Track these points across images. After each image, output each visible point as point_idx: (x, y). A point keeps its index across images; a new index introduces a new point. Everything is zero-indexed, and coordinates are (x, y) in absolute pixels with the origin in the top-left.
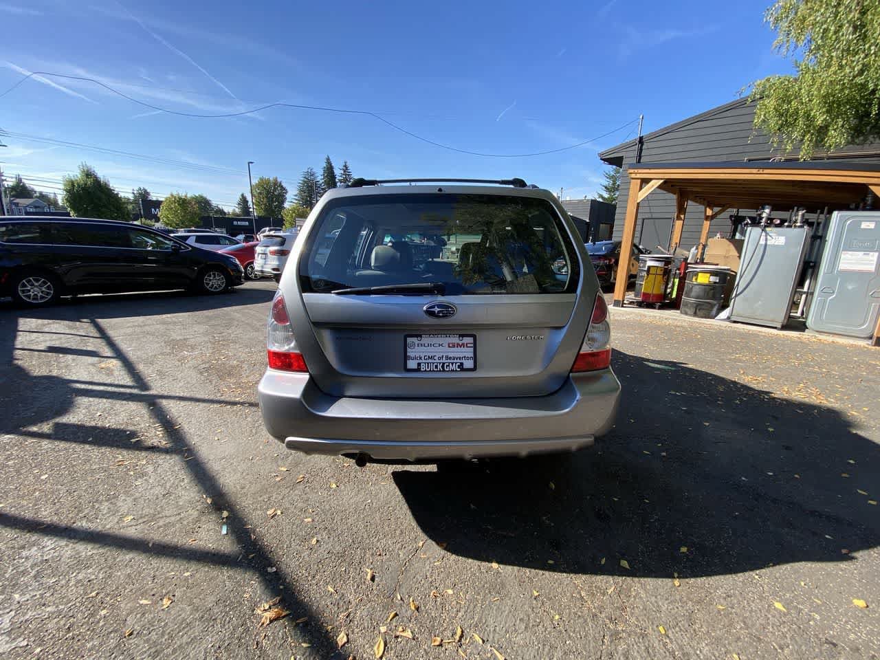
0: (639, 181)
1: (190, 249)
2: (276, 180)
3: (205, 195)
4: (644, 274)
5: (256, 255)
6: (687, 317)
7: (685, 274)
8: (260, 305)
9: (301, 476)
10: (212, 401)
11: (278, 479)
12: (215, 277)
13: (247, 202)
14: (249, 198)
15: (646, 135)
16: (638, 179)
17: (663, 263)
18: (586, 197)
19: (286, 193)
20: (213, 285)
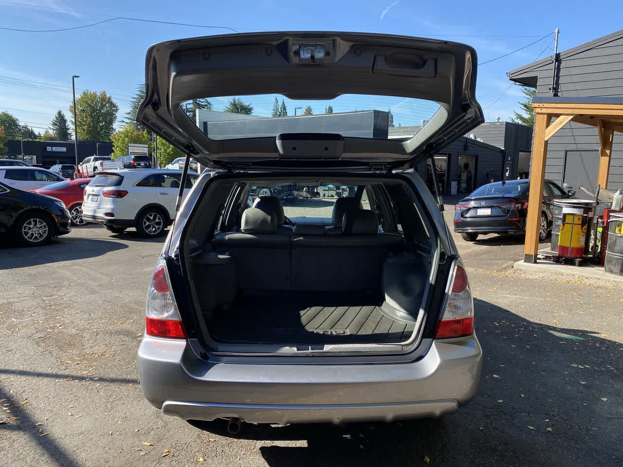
0: (546, 116)
1: (8, 191)
2: (104, 94)
3: (10, 113)
4: (560, 223)
5: (85, 197)
6: (611, 275)
7: (608, 223)
8: (92, 259)
9: (166, 450)
10: (57, 376)
11: (142, 453)
12: (35, 224)
13: (65, 121)
14: (69, 117)
15: (562, 53)
16: (544, 114)
17: (582, 210)
18: (499, 118)
19: (116, 111)
20: (32, 234)
